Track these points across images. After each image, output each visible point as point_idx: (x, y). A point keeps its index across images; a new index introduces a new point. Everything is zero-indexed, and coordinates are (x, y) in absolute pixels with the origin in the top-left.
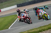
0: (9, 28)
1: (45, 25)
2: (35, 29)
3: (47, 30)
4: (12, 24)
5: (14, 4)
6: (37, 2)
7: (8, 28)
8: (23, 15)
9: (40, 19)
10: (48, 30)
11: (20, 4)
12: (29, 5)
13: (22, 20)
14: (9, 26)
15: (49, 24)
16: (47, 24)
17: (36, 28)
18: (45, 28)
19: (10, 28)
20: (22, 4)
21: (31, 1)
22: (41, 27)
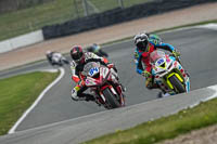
0: (12, 131)
1: (165, 115)
2: (120, 132)
3: (172, 137)
4: (23, 112)
5: (30, 24)
6: (129, 15)
7: (6, 133)
8: (95, 72)
9: (151, 88)
10: (176, 139)
11: (58, 26)
12: (93, 28)
13: (87, 92)
14: (11, 124)
15: (181, 112)
16: (172, 113)
17: (126, 131)
18: (165, 128)
19: (16, 130)
20: (66, 24)
21: (104, 14)
22: (145, 124)
